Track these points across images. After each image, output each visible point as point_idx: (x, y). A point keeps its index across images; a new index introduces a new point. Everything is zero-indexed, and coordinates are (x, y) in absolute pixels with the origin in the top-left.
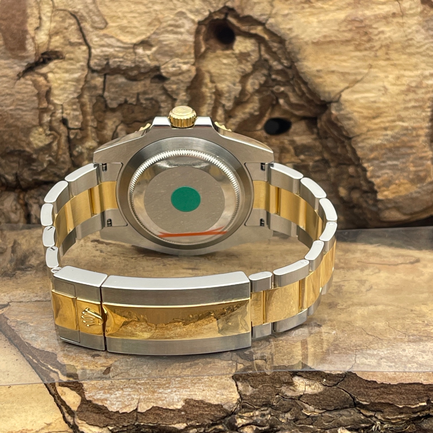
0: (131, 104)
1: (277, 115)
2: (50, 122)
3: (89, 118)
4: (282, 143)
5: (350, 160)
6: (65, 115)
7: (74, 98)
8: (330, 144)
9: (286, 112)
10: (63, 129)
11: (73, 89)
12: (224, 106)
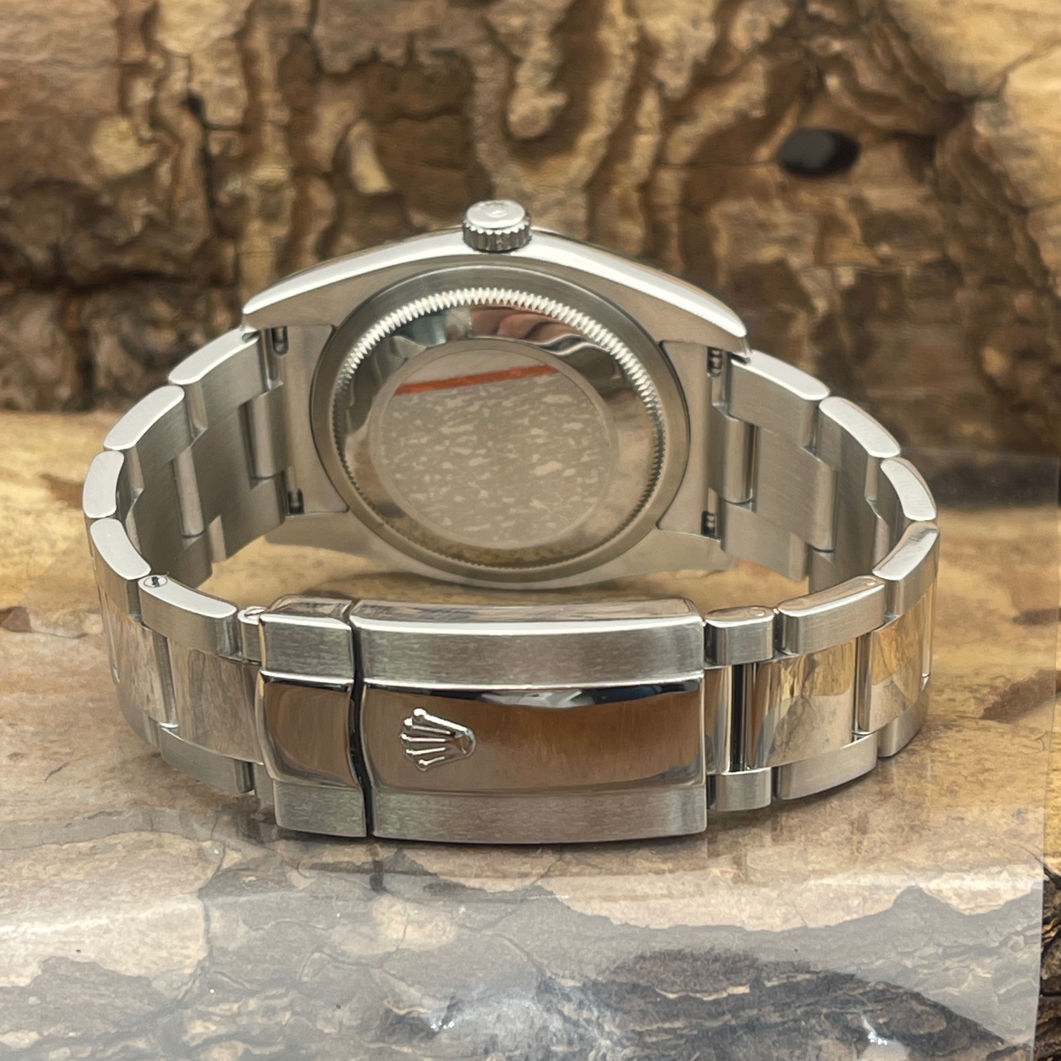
0: (390, 65)
1: (819, 119)
2: (153, 104)
3: (269, 96)
4: (830, 204)
5: (1020, 271)
6: (196, 87)
7: (222, 39)
8: (967, 218)
9: (842, 113)
10: (187, 126)
11: (221, 10)
12: (660, 86)
